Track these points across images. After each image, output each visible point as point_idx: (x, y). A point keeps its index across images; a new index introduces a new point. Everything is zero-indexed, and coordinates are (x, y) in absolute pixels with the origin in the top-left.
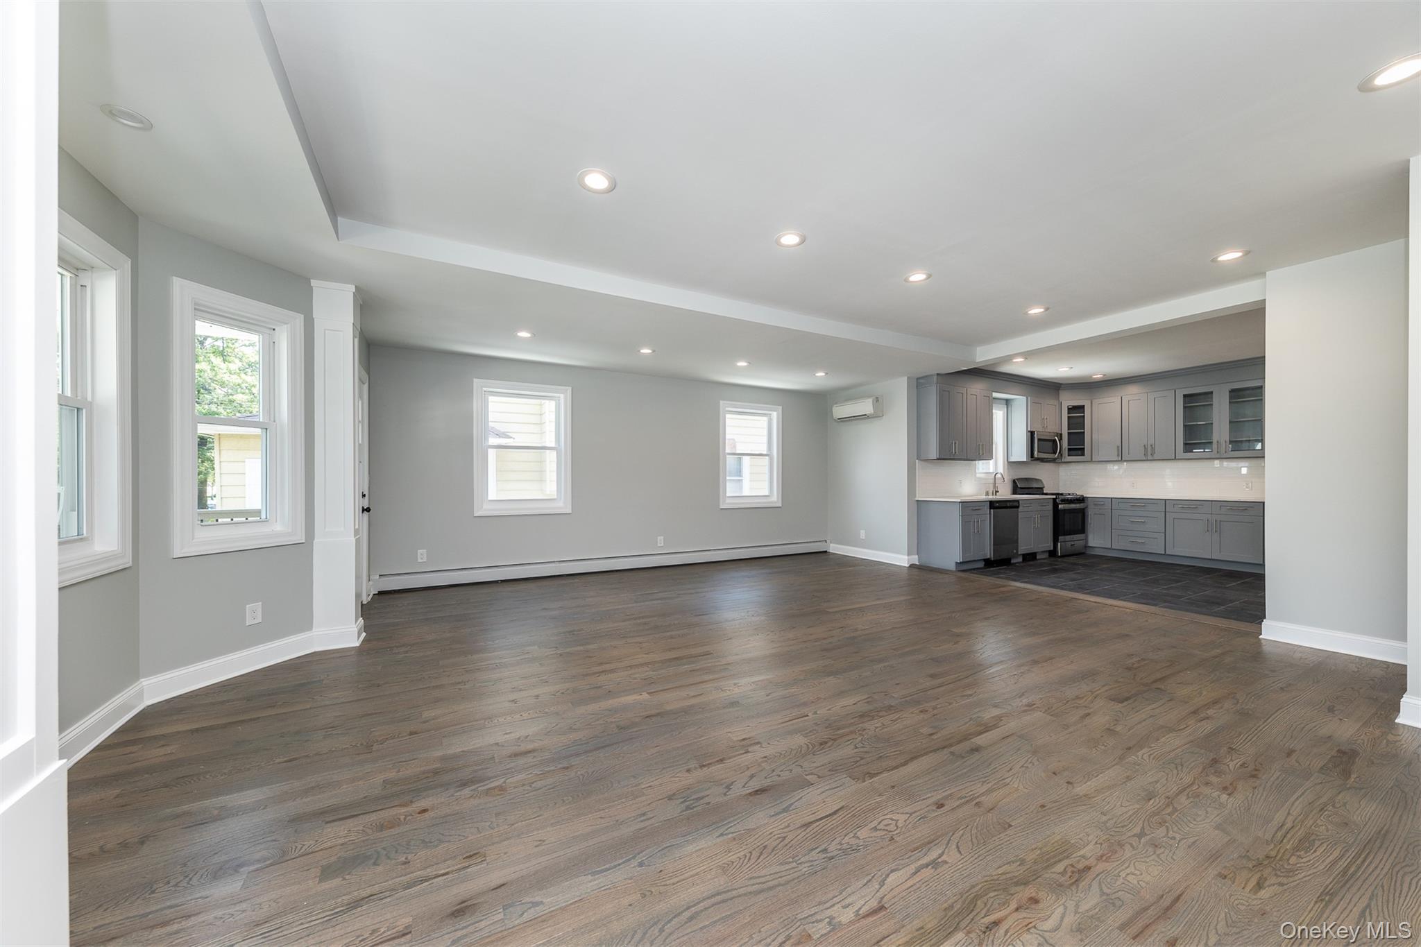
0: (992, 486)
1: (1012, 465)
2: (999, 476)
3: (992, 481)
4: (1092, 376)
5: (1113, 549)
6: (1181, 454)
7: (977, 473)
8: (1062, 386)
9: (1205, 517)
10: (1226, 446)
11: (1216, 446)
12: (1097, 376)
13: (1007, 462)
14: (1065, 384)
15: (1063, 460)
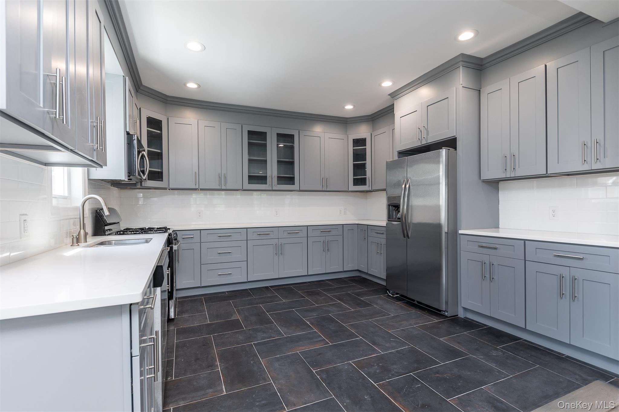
1: (93, 184)
4: (188, 82)
5: (202, 287)
6: (247, 186)
7: (53, 196)
8: (141, 88)
9: (275, 242)
10: (275, 180)
11: (269, 179)
12: (192, 85)
13: (89, 178)
14: (145, 86)
15: (143, 185)
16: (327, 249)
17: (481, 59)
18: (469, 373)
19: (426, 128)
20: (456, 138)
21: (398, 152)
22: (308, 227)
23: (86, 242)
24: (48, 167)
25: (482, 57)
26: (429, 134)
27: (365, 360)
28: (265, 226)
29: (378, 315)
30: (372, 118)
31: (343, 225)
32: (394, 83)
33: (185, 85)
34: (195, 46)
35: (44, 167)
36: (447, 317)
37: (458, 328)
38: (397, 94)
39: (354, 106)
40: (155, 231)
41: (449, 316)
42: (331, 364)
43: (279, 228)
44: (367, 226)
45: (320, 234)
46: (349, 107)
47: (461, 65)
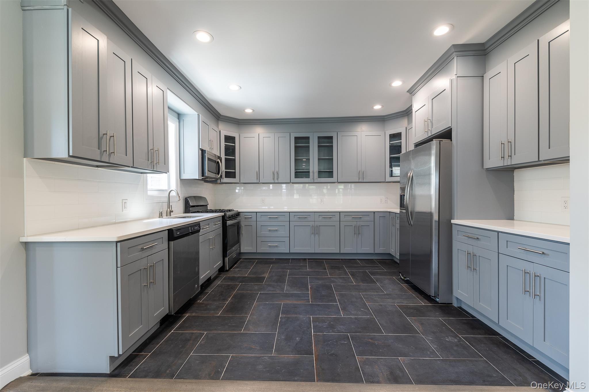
0: (165, 206)
1: (184, 182)
2: (173, 194)
3: (166, 200)
4: (245, 109)
5: (258, 253)
6: (294, 180)
7: (148, 189)
8: (221, 117)
9: (311, 224)
10: (316, 174)
11: (311, 174)
12: (249, 111)
13: (181, 178)
14: (223, 115)
15: (222, 181)
16: (358, 233)
17: (483, 44)
18: (401, 346)
19: (431, 120)
20: (452, 128)
21: (415, 144)
22: (341, 213)
23: (171, 216)
24: (144, 174)
25: (483, 42)
26: (433, 126)
27: (323, 318)
28: (304, 211)
29: (372, 291)
30: (406, 113)
31: (374, 212)
32: (404, 82)
33: (244, 111)
34: (234, 87)
35: (141, 174)
36: (438, 303)
37: (438, 314)
38: (412, 91)
39: (383, 106)
40: (218, 212)
41: (440, 303)
42: (296, 314)
43: (315, 213)
44: (395, 214)
45: (352, 219)
46: (378, 107)
47: (454, 56)
